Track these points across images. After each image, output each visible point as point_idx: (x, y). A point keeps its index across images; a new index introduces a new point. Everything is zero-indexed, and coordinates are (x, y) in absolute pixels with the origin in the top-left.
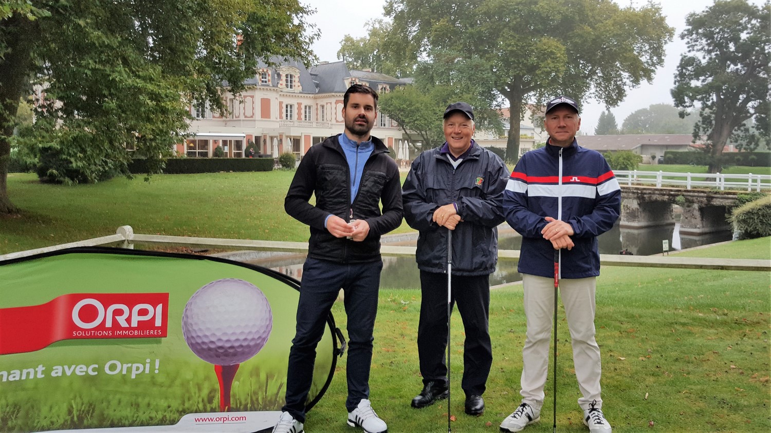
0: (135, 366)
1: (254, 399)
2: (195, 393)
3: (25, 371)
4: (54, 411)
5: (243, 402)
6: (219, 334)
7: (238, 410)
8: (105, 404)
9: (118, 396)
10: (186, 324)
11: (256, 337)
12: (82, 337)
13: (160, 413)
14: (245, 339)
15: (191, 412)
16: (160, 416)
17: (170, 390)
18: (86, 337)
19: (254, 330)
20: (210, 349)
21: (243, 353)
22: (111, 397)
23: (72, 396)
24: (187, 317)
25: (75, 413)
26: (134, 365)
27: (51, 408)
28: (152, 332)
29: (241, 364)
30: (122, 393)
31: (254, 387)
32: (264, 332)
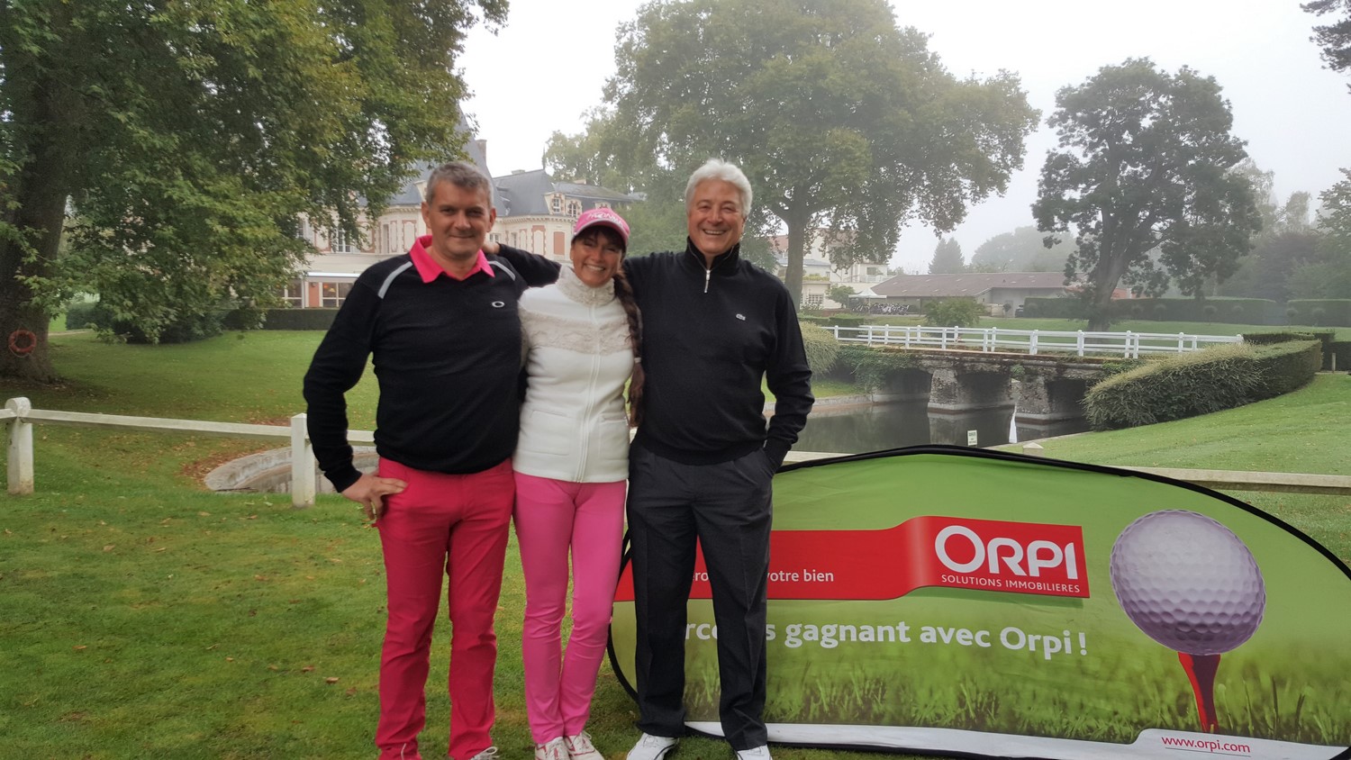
0: (1047, 639)
1: (1258, 717)
2: (1154, 696)
3: (881, 629)
4: (937, 696)
5: (1240, 721)
6: (1176, 601)
7: (1231, 732)
8: (1011, 697)
9: (1030, 686)
10: (1117, 579)
11: (1241, 612)
12: (955, 585)
13: (1101, 721)
14: (1223, 615)
15: (1154, 727)
16: (1103, 727)
17: (1111, 686)
18: (961, 586)
19: (1236, 600)
20: (1165, 625)
21: (1223, 638)
22: (1019, 686)
23: (958, 677)
24: (1118, 568)
25: (970, 706)
26: (1044, 637)
27: (931, 693)
28: (1064, 588)
29: (1224, 655)
30: (1034, 681)
31: (1254, 698)
32: (1254, 604)
